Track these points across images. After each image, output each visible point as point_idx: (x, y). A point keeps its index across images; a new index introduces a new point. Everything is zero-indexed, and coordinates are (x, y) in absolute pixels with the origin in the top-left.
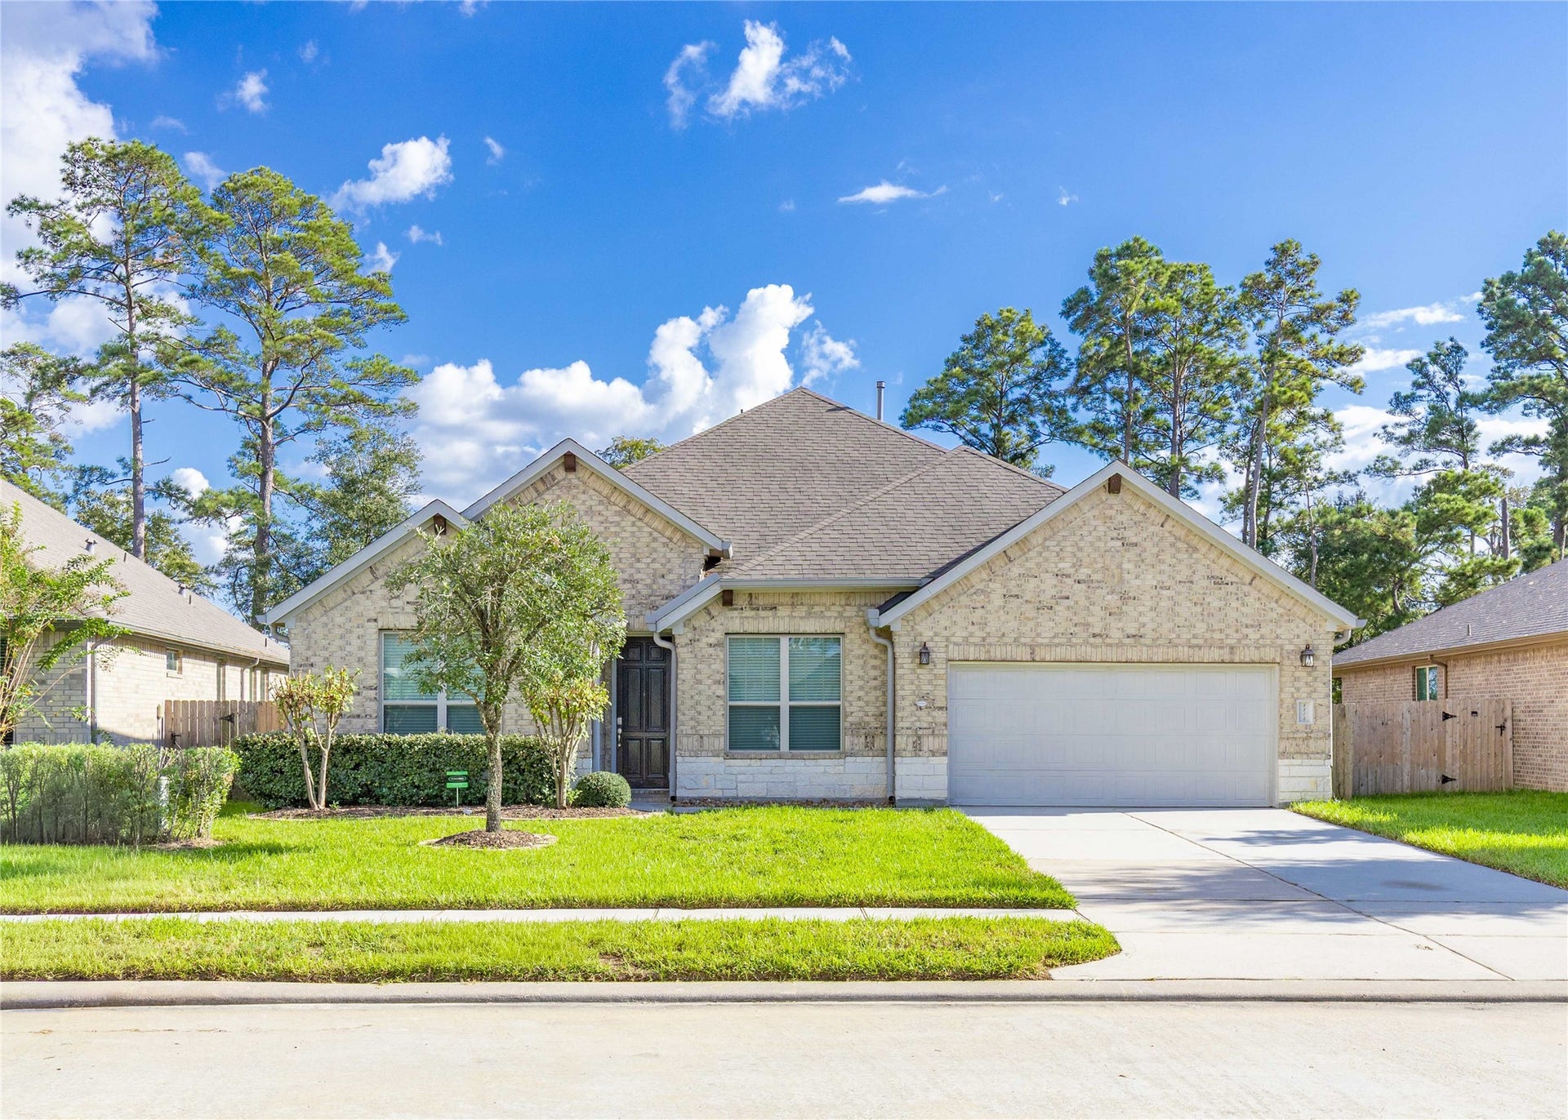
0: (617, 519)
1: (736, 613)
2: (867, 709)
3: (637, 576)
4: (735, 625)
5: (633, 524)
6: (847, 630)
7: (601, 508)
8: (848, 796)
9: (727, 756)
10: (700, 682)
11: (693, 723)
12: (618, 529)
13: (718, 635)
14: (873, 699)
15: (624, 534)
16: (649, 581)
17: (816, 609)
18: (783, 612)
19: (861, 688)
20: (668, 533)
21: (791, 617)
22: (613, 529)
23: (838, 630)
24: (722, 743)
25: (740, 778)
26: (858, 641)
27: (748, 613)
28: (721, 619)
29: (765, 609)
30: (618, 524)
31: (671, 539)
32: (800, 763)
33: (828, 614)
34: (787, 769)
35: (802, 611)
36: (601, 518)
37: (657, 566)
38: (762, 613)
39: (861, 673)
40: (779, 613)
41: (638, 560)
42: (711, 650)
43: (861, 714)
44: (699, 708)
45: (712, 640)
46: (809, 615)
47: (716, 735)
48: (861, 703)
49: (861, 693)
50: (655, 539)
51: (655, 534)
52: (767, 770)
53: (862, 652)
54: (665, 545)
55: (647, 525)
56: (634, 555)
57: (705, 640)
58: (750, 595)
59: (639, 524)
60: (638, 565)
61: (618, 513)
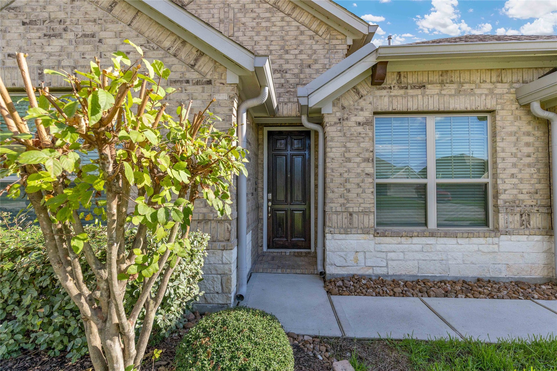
0: (268, 15)
1: (384, 92)
2: (521, 186)
3: (285, 67)
4: (384, 104)
5: (283, 20)
6: (499, 107)
7: (253, 6)
8: (503, 275)
9: (377, 234)
10: (349, 160)
11: (342, 201)
12: (268, 24)
13: (367, 114)
14: (527, 176)
15: (274, 29)
16: (296, 71)
17: (466, 86)
18: (432, 90)
19: (514, 165)
20: (314, 27)
21: (439, 94)
22: (264, 24)
23: (489, 107)
24: (371, 220)
25: (391, 255)
26: (510, 118)
27: (396, 92)
28: (369, 99)
29: (414, 87)
30: (268, 20)
31: (316, 33)
32: (453, 241)
33: (478, 91)
34: (438, 247)
35: (451, 89)
36: (254, 15)
37: (304, 57)
38: (411, 92)
39: (514, 150)
40: (428, 92)
41: (287, 52)
42: (360, 129)
43: (515, 192)
44: (348, 186)
45: (360, 119)
46: (459, 92)
47: (365, 212)
48: (515, 181)
49: (515, 171)
50: (302, 33)
51: (302, 28)
52: (419, 247)
53: (514, 129)
54: (312, 37)
55: (295, 19)
56: (283, 48)
57: (353, 119)
58: (399, 73)
59: (288, 19)
60: (287, 57)
61: (268, 10)
